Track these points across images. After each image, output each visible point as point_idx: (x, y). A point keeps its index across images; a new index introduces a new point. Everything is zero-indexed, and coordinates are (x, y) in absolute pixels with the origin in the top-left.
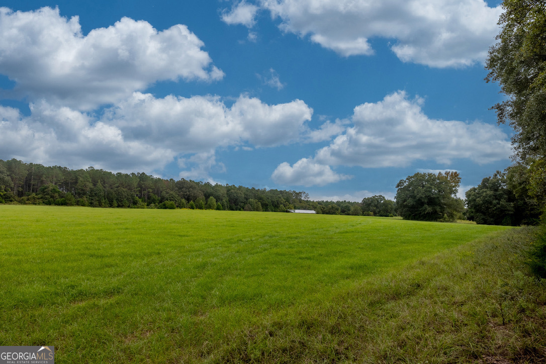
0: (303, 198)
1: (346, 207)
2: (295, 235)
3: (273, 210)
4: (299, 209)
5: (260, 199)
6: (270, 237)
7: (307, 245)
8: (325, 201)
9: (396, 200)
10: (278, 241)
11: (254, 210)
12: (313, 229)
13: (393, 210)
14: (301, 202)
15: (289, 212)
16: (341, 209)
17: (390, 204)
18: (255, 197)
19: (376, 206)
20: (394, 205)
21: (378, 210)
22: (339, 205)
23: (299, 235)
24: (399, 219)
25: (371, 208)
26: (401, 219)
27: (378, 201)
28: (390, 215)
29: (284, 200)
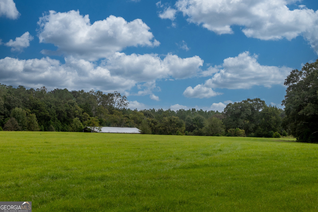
0: (116, 106)
1: (196, 120)
2: (100, 174)
3: (61, 127)
4: (109, 125)
5: (35, 107)
6: (53, 178)
7: (123, 191)
8: (157, 110)
9: (284, 107)
10: (68, 185)
11: (23, 130)
12: (133, 162)
13: (280, 125)
14: (112, 113)
15: (90, 131)
16: (187, 124)
17: (274, 115)
18: (26, 104)
19: (249, 118)
20: (282, 116)
21: (253, 125)
22: (183, 118)
23: (108, 174)
24: (289, 141)
25: (241, 121)
26: (293, 141)
27: (253, 109)
28: (274, 134)
29: (81, 110)
